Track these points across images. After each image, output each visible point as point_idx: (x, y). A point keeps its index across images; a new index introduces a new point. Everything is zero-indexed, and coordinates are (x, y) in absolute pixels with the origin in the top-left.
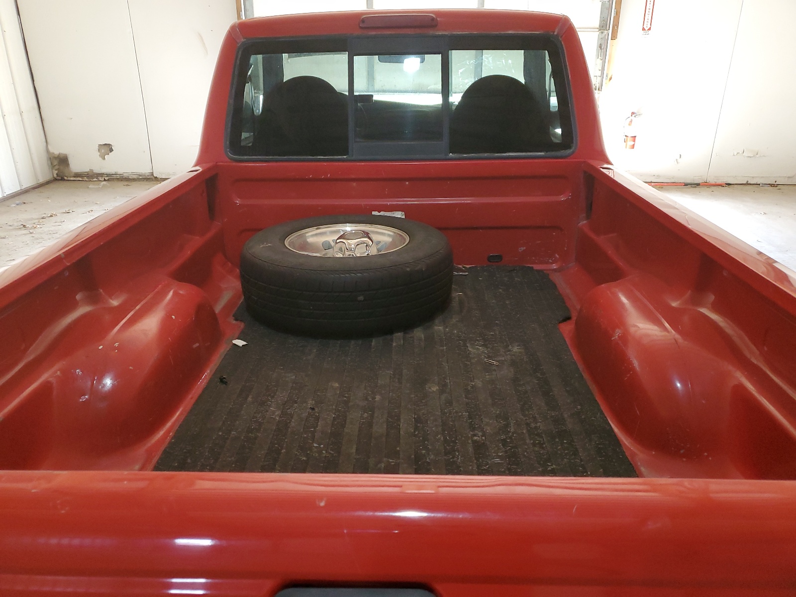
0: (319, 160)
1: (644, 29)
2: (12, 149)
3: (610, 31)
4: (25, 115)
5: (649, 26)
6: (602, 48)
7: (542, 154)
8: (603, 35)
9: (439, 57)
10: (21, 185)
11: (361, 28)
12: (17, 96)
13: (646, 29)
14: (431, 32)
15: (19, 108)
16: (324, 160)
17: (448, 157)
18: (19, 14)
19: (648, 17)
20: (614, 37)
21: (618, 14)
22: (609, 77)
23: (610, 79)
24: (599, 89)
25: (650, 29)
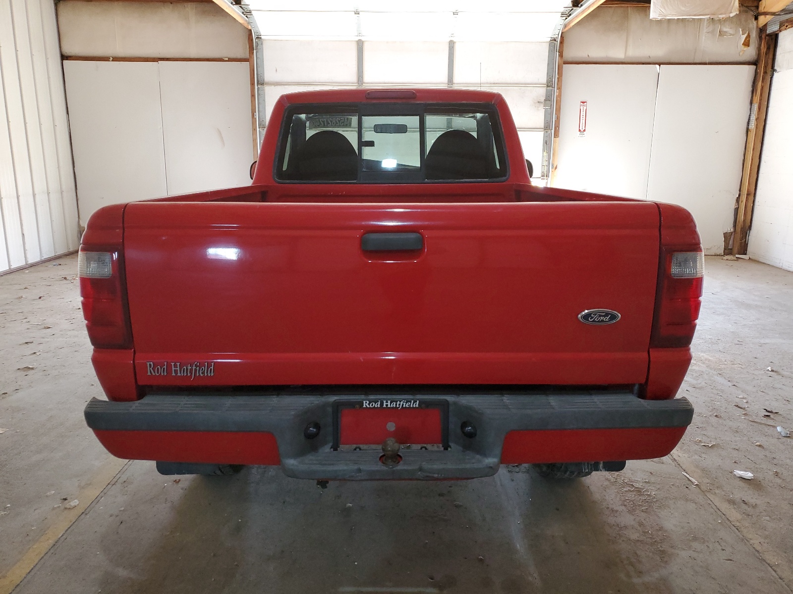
0: (338, 183)
1: (580, 131)
2: (52, 221)
3: (553, 131)
4: (64, 194)
5: (584, 129)
6: (547, 144)
7: (487, 180)
8: (548, 133)
9: (418, 118)
10: (55, 252)
11: (367, 98)
12: (60, 177)
13: (582, 130)
14: (413, 102)
15: (61, 188)
16: (341, 183)
17: (424, 182)
18: (68, 113)
19: (583, 121)
20: (556, 135)
21: (558, 119)
22: (555, 166)
23: (556, 168)
24: (546, 176)
25: (584, 130)
